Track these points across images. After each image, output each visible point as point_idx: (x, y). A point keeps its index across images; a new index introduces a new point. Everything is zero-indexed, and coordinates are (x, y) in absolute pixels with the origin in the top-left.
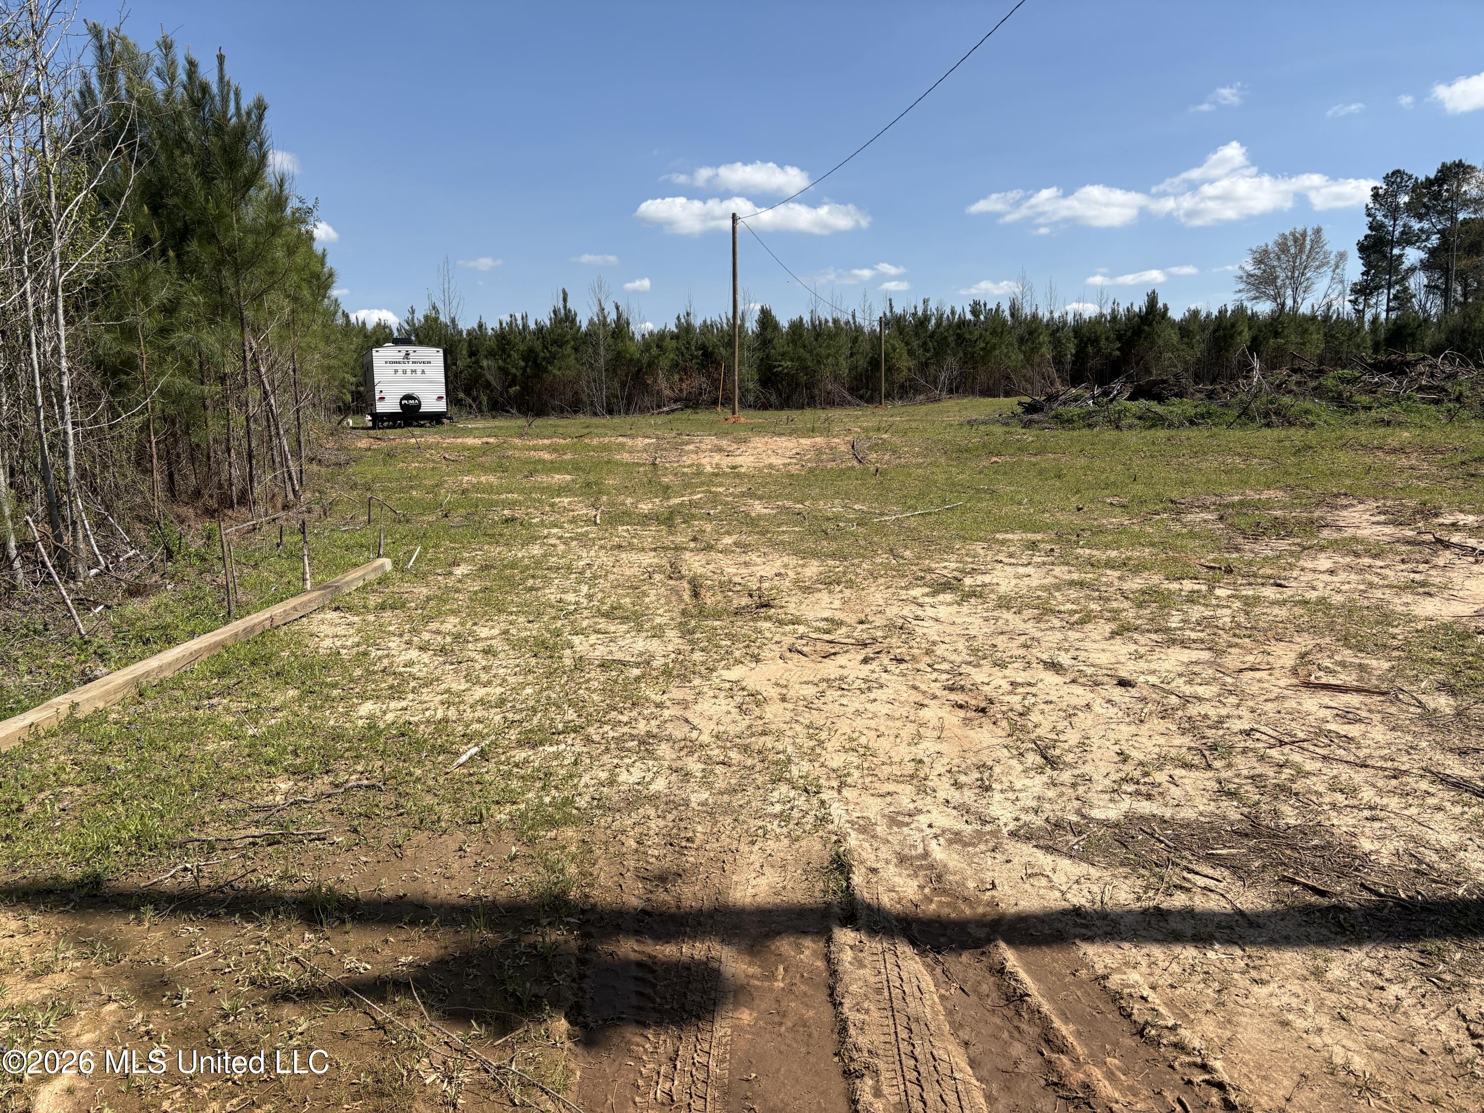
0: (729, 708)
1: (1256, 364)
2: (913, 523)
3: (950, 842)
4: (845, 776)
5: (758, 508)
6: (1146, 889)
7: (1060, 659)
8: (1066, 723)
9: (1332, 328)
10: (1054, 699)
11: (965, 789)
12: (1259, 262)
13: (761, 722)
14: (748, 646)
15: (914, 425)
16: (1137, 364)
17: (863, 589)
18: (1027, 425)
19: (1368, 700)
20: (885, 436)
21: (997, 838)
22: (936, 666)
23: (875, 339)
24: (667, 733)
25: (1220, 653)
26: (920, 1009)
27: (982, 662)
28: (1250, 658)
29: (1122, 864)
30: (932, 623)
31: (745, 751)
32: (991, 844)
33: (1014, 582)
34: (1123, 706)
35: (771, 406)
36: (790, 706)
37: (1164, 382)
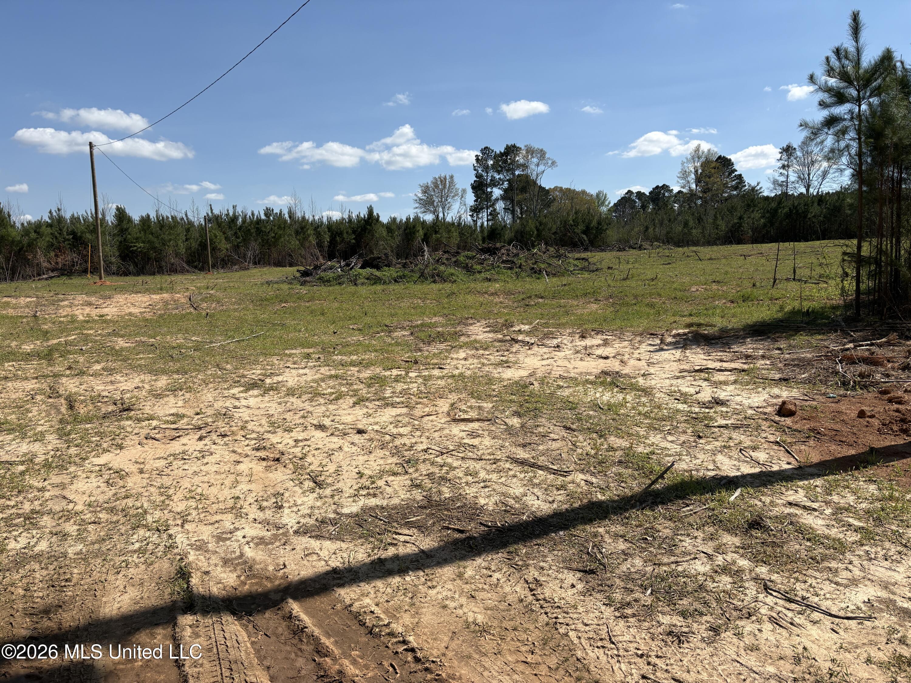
0: (99, 484)
1: (426, 248)
2: (232, 347)
3: (257, 544)
4: (186, 515)
5: (121, 343)
6: (373, 549)
7: (324, 422)
8: (328, 460)
9: (462, 230)
10: (320, 446)
11: (267, 510)
12: (424, 192)
13: (124, 490)
14: (113, 439)
15: (232, 285)
16: (365, 247)
17: (199, 392)
18: (303, 284)
19: (482, 425)
20: (212, 292)
21: (287, 536)
22: (248, 436)
23: (202, 229)
24: (48, 508)
25: (412, 408)
26: (238, 654)
27: (277, 430)
28: (427, 409)
29: (360, 537)
30: (245, 409)
31: (112, 511)
32: (283, 541)
33: (296, 379)
34: (360, 445)
35: (130, 273)
36: (147, 476)
37: (379, 258)
